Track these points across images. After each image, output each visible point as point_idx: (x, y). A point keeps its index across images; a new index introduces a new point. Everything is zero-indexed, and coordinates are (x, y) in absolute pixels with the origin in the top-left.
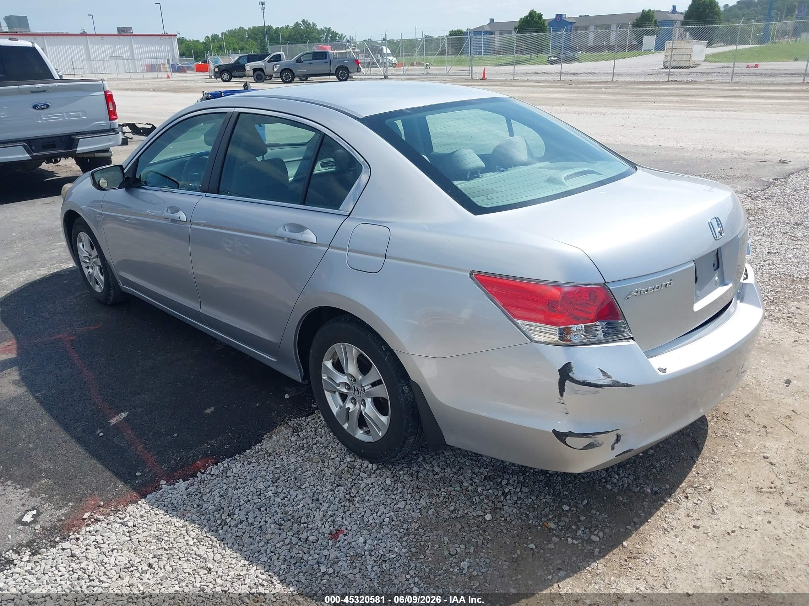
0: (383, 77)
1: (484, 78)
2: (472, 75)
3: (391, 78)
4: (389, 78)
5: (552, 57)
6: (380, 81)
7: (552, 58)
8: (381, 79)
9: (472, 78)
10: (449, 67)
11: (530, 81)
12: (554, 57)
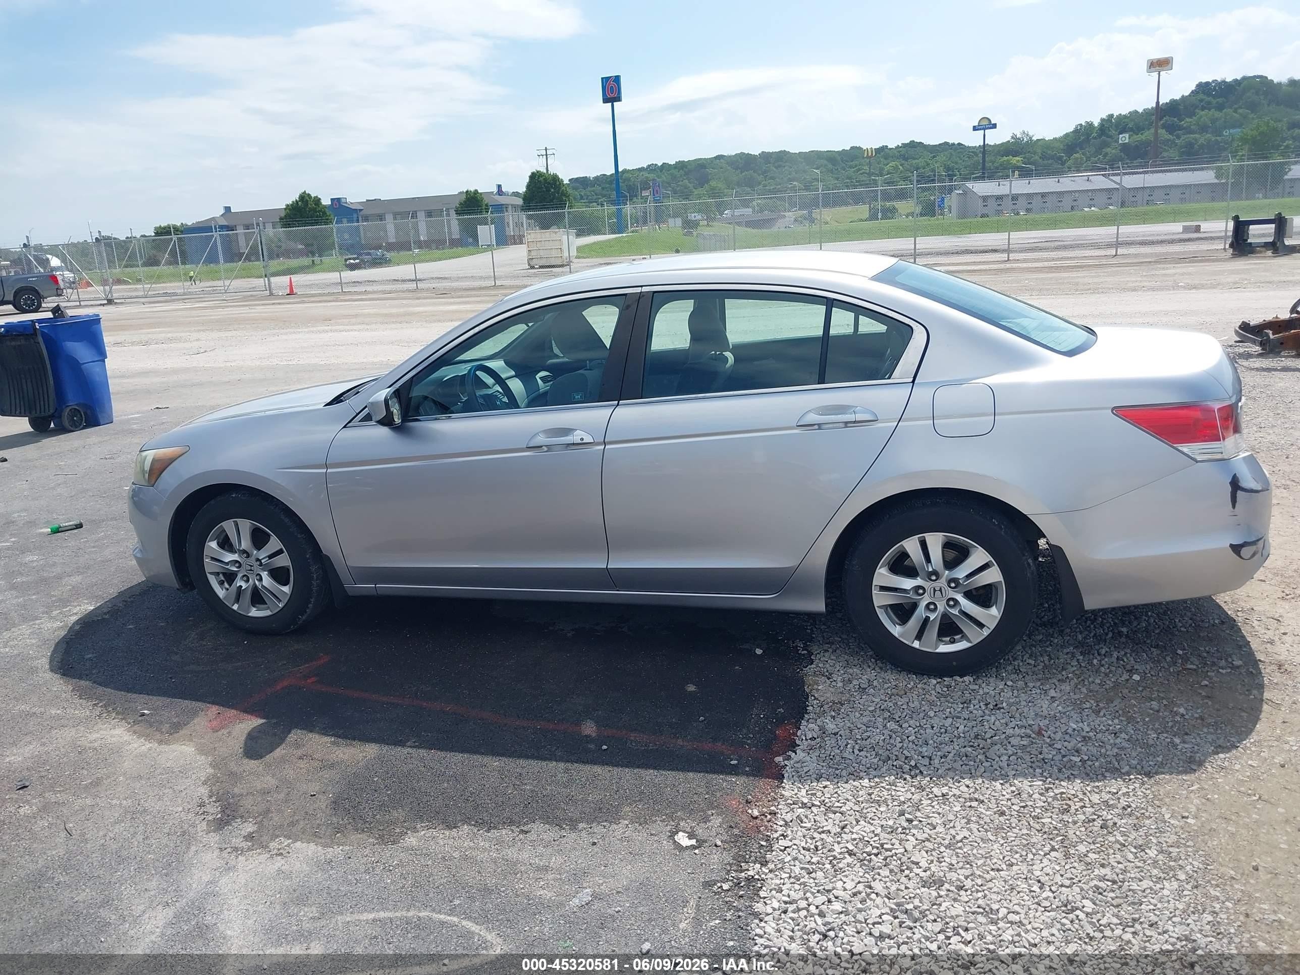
0: (106, 302)
1: (291, 293)
2: (270, 290)
3: (122, 303)
4: (116, 303)
5: (350, 259)
6: (101, 307)
7: (352, 261)
8: (103, 305)
9: (271, 294)
10: (227, 282)
11: (370, 293)
12: (354, 259)
